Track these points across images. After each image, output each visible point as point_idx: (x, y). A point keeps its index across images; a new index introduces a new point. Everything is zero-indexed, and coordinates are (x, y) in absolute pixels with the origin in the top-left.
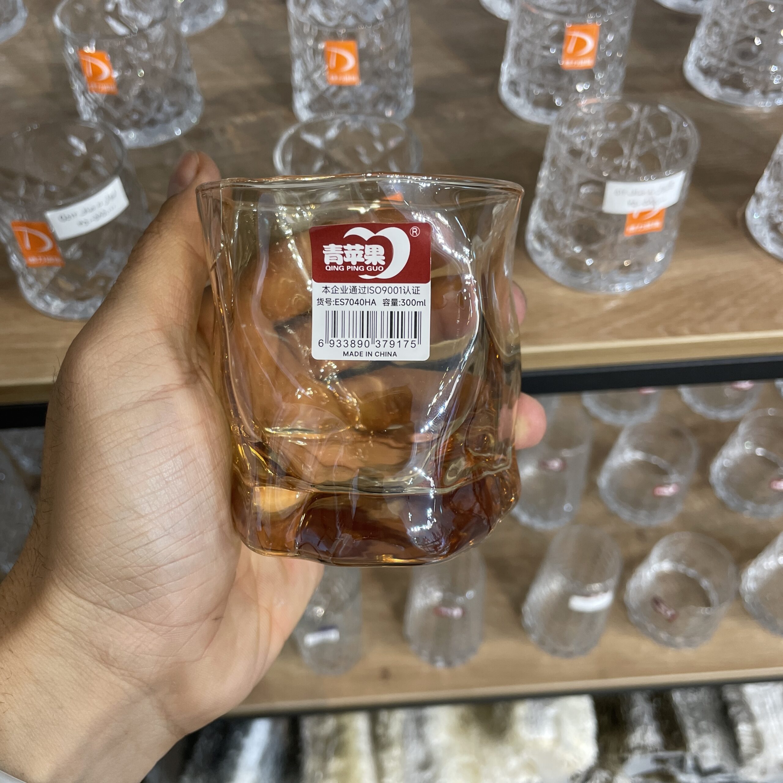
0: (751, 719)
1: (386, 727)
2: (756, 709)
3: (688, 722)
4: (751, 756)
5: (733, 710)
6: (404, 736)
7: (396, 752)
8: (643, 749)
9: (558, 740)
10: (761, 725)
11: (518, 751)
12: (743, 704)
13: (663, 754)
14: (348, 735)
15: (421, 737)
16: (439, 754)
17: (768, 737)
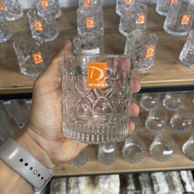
0: (157, 183)
1: (70, 184)
2: (158, 181)
3: (143, 184)
4: (157, 192)
5: (153, 181)
6: (74, 187)
7: (72, 191)
8: (131, 190)
9: (109, 187)
10: (159, 185)
11: (100, 190)
12: (155, 180)
13: (136, 192)
14: (61, 186)
15: (78, 187)
16: (82, 191)
17: (161, 188)
